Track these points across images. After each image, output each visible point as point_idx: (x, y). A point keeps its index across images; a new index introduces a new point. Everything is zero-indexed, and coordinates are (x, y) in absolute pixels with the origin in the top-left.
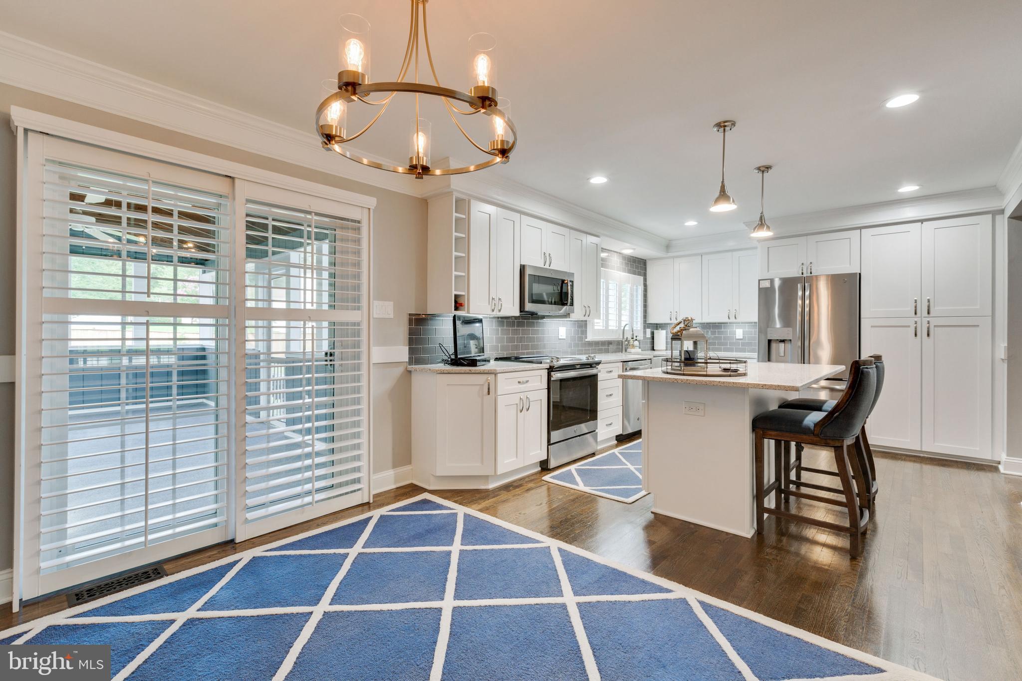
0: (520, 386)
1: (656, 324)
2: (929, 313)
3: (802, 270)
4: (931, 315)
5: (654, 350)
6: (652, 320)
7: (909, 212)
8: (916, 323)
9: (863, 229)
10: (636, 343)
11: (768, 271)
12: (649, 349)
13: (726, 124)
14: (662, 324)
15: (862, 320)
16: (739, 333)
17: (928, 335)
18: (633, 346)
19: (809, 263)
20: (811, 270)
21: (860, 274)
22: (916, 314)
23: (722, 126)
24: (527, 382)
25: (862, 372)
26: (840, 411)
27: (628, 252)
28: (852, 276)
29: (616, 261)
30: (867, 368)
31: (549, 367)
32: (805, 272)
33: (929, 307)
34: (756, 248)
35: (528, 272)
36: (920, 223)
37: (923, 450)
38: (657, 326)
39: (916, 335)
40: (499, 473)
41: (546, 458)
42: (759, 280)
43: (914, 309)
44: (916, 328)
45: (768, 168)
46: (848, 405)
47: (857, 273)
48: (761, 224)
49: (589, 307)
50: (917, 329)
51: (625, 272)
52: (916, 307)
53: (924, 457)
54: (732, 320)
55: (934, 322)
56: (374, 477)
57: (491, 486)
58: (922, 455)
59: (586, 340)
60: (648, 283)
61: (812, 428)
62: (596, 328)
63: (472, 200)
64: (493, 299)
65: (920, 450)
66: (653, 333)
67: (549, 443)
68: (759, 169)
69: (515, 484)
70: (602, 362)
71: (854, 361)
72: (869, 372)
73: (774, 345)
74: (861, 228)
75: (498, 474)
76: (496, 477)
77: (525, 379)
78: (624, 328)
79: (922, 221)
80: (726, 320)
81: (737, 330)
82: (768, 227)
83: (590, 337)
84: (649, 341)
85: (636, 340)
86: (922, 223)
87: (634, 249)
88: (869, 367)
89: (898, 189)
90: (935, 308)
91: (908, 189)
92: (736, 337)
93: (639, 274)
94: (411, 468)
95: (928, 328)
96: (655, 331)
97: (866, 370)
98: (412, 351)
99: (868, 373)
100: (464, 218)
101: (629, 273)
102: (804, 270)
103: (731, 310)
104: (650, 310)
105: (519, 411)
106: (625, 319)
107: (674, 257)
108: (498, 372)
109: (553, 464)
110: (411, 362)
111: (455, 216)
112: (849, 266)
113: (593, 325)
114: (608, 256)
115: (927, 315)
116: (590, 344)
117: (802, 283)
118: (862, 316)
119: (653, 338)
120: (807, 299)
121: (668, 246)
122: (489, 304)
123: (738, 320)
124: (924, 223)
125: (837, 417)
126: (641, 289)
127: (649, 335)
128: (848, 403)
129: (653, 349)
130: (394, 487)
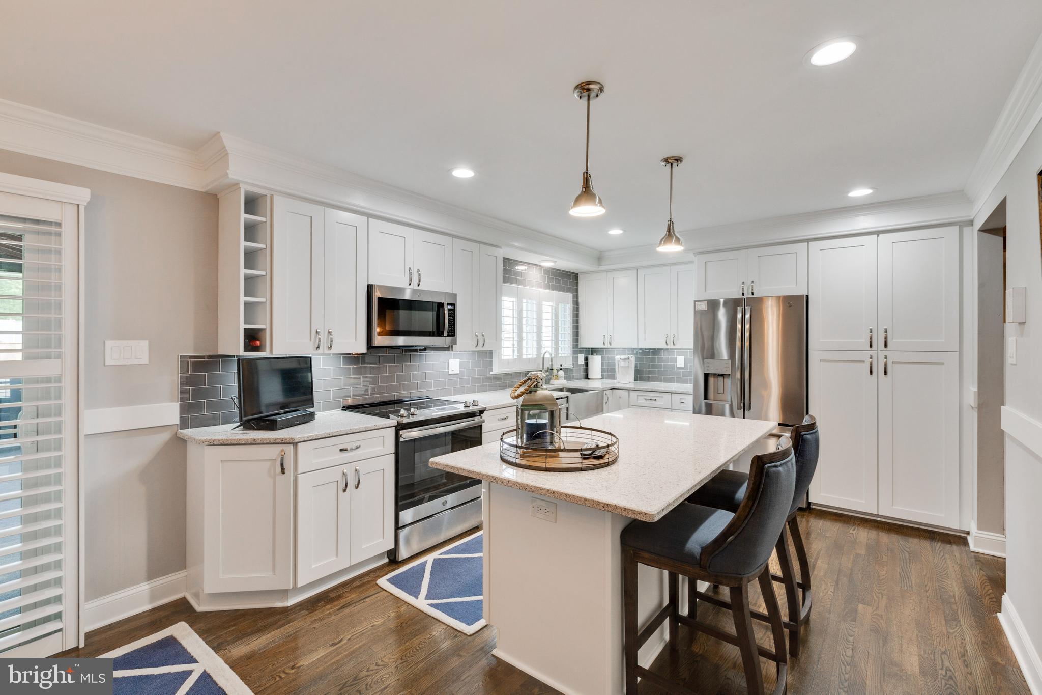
0: (344, 454)
1: (592, 348)
2: (886, 346)
3: (743, 290)
4: (889, 348)
5: (588, 379)
6: (585, 343)
7: (865, 222)
8: (871, 358)
9: (810, 241)
10: (561, 373)
11: (705, 291)
12: (583, 377)
13: (591, 86)
14: (598, 348)
15: (810, 353)
16: (680, 361)
17: (886, 373)
18: (557, 377)
19: (750, 282)
20: (752, 290)
21: (807, 297)
22: (871, 346)
23: (585, 89)
24: (358, 448)
25: (768, 473)
26: (736, 534)
27: (548, 264)
28: (798, 298)
29: (535, 275)
30: (776, 466)
31: (396, 424)
32: (745, 292)
33: (886, 338)
34: (692, 262)
35: (377, 294)
36: (876, 236)
37: (880, 514)
38: (593, 351)
39: (871, 372)
40: (300, 584)
41: (393, 547)
42: (695, 302)
43: (869, 340)
44: (871, 364)
45: (678, 160)
46: (747, 525)
47: (803, 296)
48: (668, 235)
49: (483, 335)
50: (873, 364)
51: (549, 289)
52: (871, 338)
53: (881, 522)
54: (671, 346)
55: (892, 357)
56: (85, 607)
57: (292, 602)
58: (879, 519)
59: (491, 373)
60: (580, 300)
61: (698, 556)
62: (503, 357)
63: (275, 196)
64: (317, 333)
65: (876, 513)
66: (586, 359)
67: (398, 527)
68: (666, 160)
69: (332, 595)
70: (487, 409)
71: (755, 457)
72: (779, 472)
73: (711, 380)
74: (808, 241)
75: (298, 587)
76: (296, 590)
77: (353, 445)
78: (544, 356)
79: (878, 233)
80: (664, 346)
81: (678, 357)
82: (678, 240)
83: (496, 370)
84: (582, 368)
85: (561, 369)
86: (878, 236)
87: (555, 262)
88: (779, 463)
89: (848, 192)
90: (893, 340)
91: (860, 193)
92: (676, 365)
93: (568, 291)
94: (186, 574)
95: (886, 364)
96: (590, 357)
97: (774, 469)
98: (184, 409)
99: (778, 474)
100: (265, 222)
101: (553, 289)
102: (744, 289)
103: (669, 334)
104: (582, 331)
105: (340, 491)
106: (547, 346)
107: (607, 271)
108: (298, 441)
109: (403, 554)
110: (184, 424)
111: (245, 219)
112: (795, 286)
113: (500, 355)
114: (525, 270)
115: (883, 348)
116: (497, 378)
117: (742, 306)
118: (810, 347)
119: (587, 364)
120: (747, 324)
121: (600, 257)
122: (311, 340)
123: (677, 347)
124: (880, 235)
125: (731, 542)
126: (569, 307)
127: (581, 360)
128: (746, 521)
129: (587, 377)
130: (148, 607)
